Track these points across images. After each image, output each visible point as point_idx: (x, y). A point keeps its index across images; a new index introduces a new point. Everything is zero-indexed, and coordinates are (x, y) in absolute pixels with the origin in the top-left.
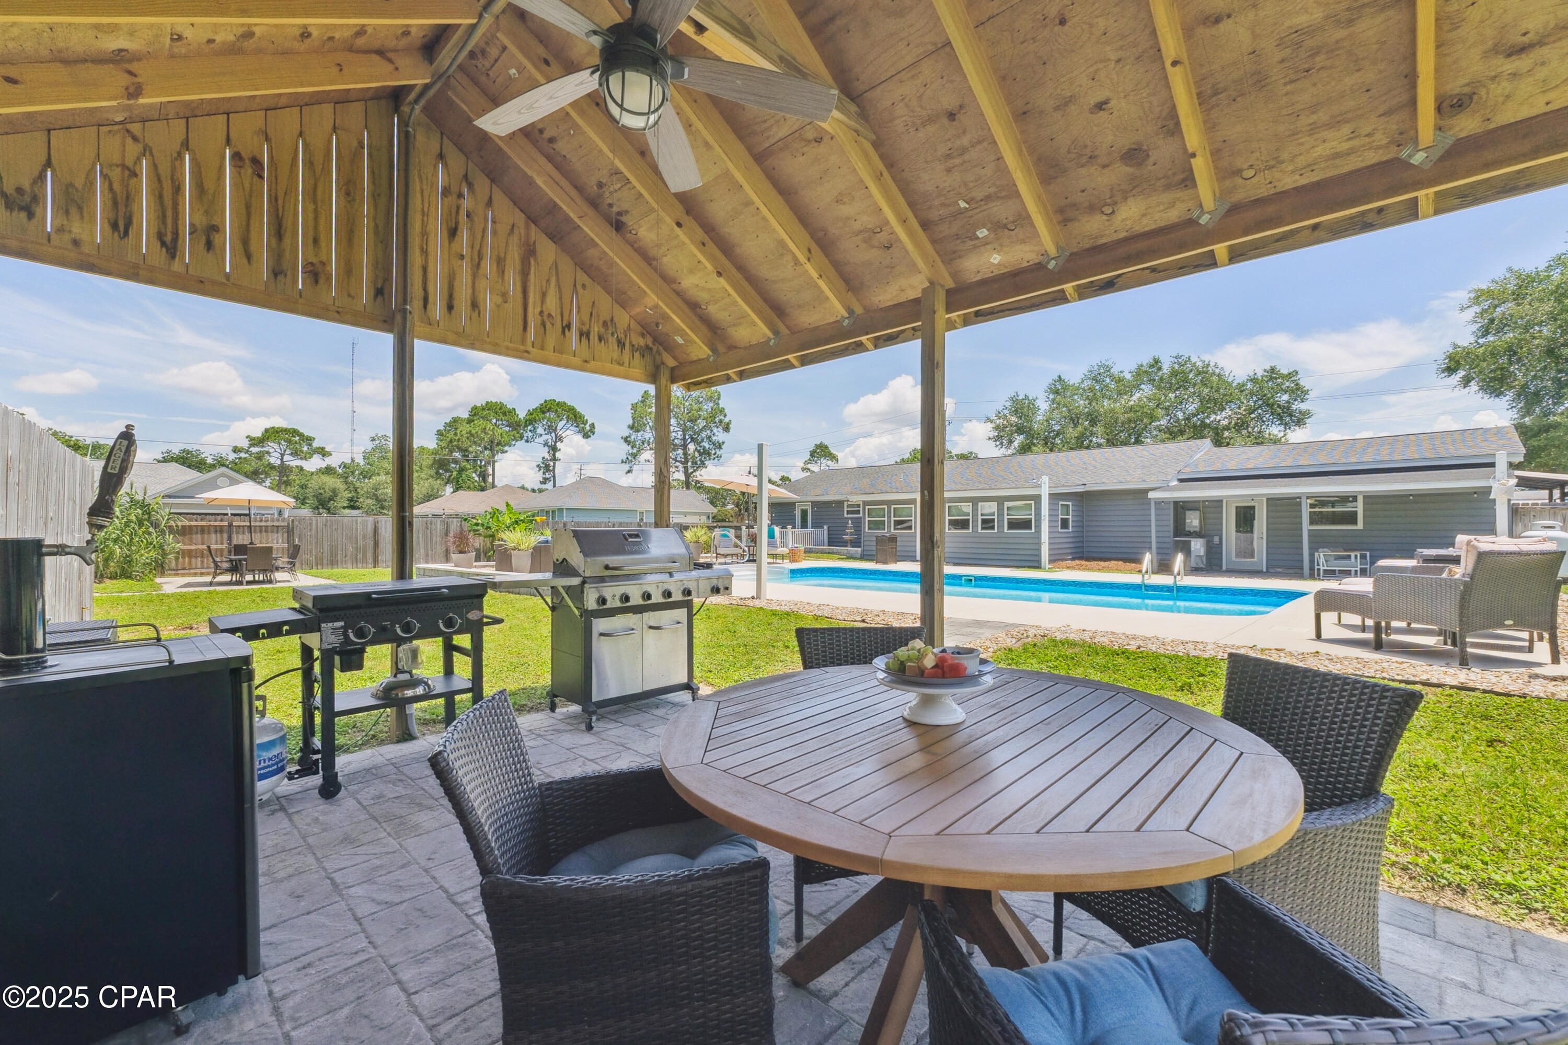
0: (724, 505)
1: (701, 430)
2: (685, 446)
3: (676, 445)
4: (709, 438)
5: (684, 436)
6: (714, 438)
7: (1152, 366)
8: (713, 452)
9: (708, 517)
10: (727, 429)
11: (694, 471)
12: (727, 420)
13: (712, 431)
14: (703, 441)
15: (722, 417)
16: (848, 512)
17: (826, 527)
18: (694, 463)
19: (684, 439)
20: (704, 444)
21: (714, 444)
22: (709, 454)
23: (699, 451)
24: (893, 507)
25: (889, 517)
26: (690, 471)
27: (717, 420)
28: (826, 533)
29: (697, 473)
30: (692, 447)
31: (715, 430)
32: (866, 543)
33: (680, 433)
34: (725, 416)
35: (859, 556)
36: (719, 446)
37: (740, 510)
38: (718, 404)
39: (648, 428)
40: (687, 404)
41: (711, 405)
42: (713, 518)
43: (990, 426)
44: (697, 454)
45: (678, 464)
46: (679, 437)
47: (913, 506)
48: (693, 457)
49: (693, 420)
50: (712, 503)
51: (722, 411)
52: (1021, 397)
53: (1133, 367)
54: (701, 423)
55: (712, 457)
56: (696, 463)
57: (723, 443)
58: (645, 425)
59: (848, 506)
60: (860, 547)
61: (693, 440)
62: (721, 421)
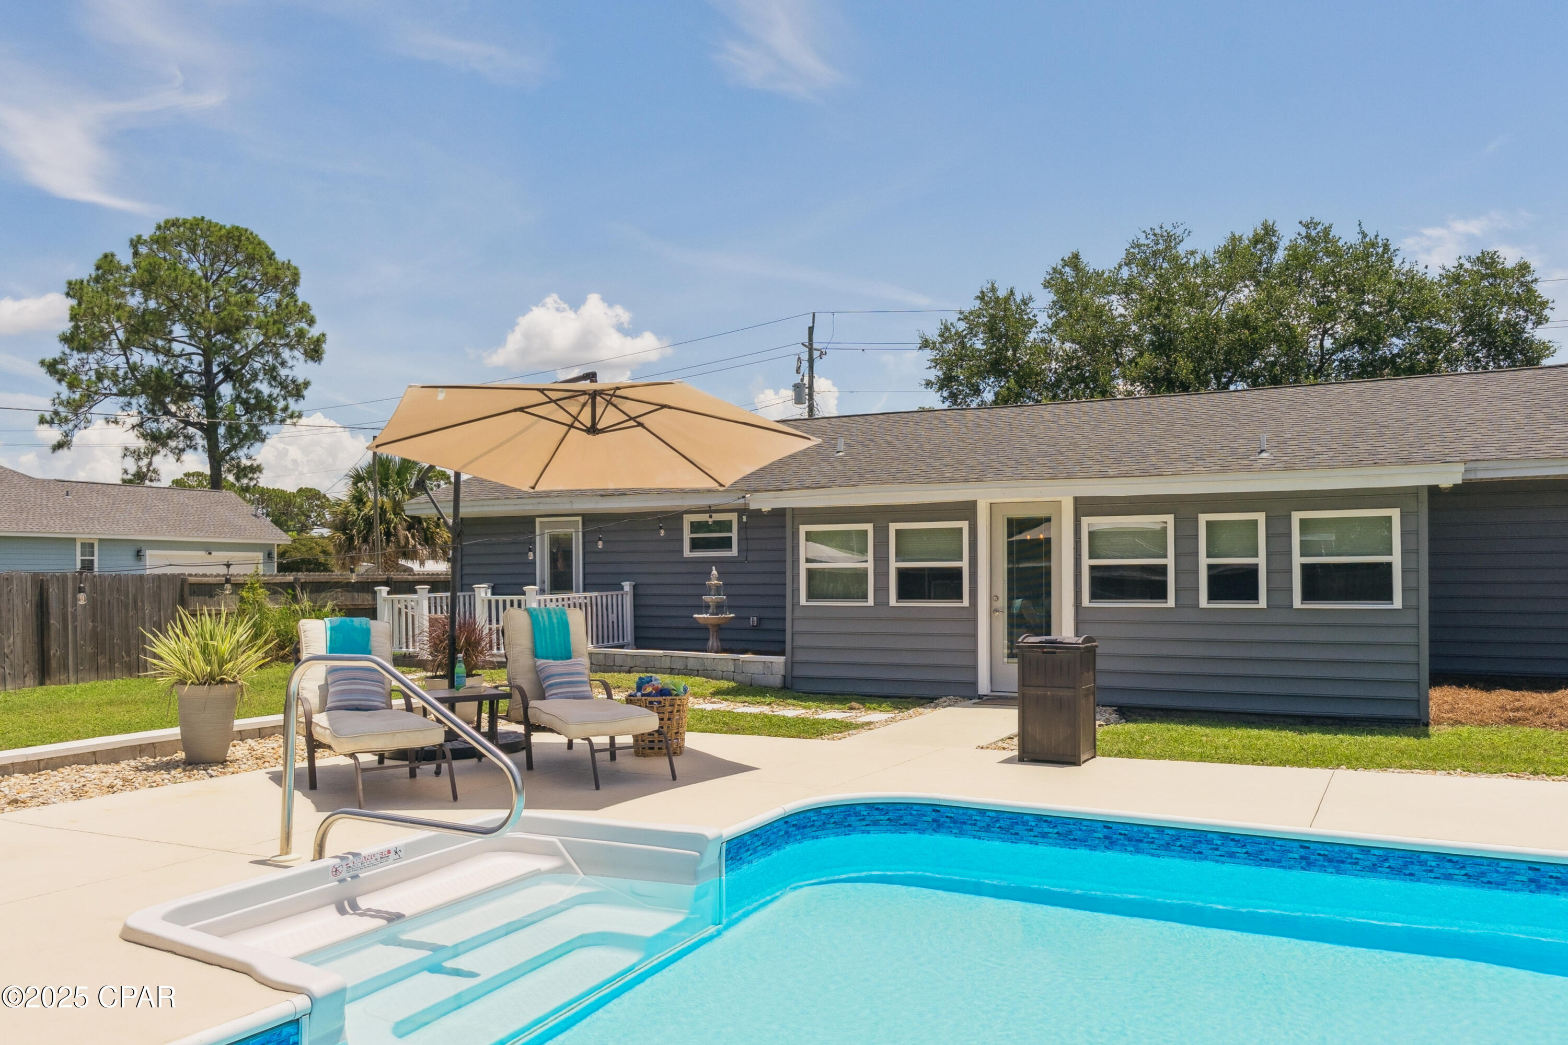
0: (303, 528)
1: (250, 355)
2: (209, 392)
3: (187, 386)
4: (271, 373)
5: (208, 364)
6: (283, 372)
7: (1256, 241)
8: (281, 404)
9: (270, 556)
10: (315, 352)
11: (234, 447)
12: (314, 332)
13: (277, 355)
14: (255, 376)
15: (304, 325)
16: (696, 544)
17: (627, 586)
18: (233, 430)
19: (207, 372)
20: (257, 385)
21: (283, 385)
22: (271, 410)
23: (245, 403)
24: (893, 527)
25: (881, 560)
26: (223, 446)
27: (291, 331)
28: (628, 601)
29: (242, 453)
30: (226, 390)
31: (286, 354)
32: (800, 641)
33: (197, 359)
34: (311, 322)
35: (777, 680)
36: (297, 390)
37: (351, 539)
38: (292, 295)
39: (115, 344)
40: (214, 292)
41: (276, 296)
42: (282, 555)
43: (929, 354)
44: (239, 409)
45: (191, 430)
46: (195, 367)
47: (964, 525)
48: (232, 415)
49: (232, 329)
50: (277, 522)
51: (304, 312)
52: (1002, 293)
53: (1221, 241)
54: (254, 337)
55: (279, 415)
56: (238, 429)
57: (307, 384)
58: (105, 336)
59: (695, 527)
60: (782, 653)
61: (229, 375)
62: (301, 334)
